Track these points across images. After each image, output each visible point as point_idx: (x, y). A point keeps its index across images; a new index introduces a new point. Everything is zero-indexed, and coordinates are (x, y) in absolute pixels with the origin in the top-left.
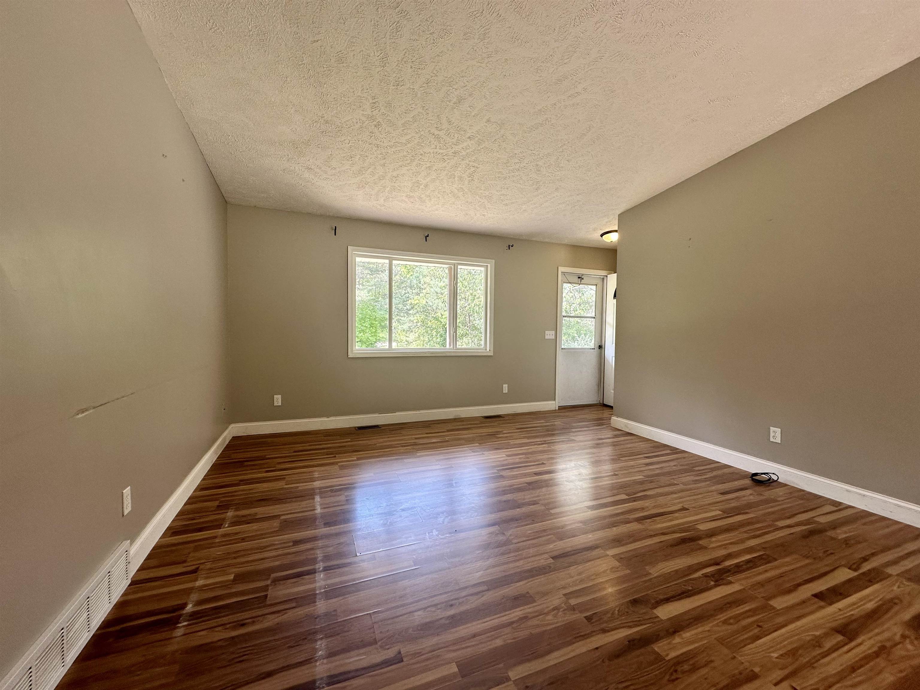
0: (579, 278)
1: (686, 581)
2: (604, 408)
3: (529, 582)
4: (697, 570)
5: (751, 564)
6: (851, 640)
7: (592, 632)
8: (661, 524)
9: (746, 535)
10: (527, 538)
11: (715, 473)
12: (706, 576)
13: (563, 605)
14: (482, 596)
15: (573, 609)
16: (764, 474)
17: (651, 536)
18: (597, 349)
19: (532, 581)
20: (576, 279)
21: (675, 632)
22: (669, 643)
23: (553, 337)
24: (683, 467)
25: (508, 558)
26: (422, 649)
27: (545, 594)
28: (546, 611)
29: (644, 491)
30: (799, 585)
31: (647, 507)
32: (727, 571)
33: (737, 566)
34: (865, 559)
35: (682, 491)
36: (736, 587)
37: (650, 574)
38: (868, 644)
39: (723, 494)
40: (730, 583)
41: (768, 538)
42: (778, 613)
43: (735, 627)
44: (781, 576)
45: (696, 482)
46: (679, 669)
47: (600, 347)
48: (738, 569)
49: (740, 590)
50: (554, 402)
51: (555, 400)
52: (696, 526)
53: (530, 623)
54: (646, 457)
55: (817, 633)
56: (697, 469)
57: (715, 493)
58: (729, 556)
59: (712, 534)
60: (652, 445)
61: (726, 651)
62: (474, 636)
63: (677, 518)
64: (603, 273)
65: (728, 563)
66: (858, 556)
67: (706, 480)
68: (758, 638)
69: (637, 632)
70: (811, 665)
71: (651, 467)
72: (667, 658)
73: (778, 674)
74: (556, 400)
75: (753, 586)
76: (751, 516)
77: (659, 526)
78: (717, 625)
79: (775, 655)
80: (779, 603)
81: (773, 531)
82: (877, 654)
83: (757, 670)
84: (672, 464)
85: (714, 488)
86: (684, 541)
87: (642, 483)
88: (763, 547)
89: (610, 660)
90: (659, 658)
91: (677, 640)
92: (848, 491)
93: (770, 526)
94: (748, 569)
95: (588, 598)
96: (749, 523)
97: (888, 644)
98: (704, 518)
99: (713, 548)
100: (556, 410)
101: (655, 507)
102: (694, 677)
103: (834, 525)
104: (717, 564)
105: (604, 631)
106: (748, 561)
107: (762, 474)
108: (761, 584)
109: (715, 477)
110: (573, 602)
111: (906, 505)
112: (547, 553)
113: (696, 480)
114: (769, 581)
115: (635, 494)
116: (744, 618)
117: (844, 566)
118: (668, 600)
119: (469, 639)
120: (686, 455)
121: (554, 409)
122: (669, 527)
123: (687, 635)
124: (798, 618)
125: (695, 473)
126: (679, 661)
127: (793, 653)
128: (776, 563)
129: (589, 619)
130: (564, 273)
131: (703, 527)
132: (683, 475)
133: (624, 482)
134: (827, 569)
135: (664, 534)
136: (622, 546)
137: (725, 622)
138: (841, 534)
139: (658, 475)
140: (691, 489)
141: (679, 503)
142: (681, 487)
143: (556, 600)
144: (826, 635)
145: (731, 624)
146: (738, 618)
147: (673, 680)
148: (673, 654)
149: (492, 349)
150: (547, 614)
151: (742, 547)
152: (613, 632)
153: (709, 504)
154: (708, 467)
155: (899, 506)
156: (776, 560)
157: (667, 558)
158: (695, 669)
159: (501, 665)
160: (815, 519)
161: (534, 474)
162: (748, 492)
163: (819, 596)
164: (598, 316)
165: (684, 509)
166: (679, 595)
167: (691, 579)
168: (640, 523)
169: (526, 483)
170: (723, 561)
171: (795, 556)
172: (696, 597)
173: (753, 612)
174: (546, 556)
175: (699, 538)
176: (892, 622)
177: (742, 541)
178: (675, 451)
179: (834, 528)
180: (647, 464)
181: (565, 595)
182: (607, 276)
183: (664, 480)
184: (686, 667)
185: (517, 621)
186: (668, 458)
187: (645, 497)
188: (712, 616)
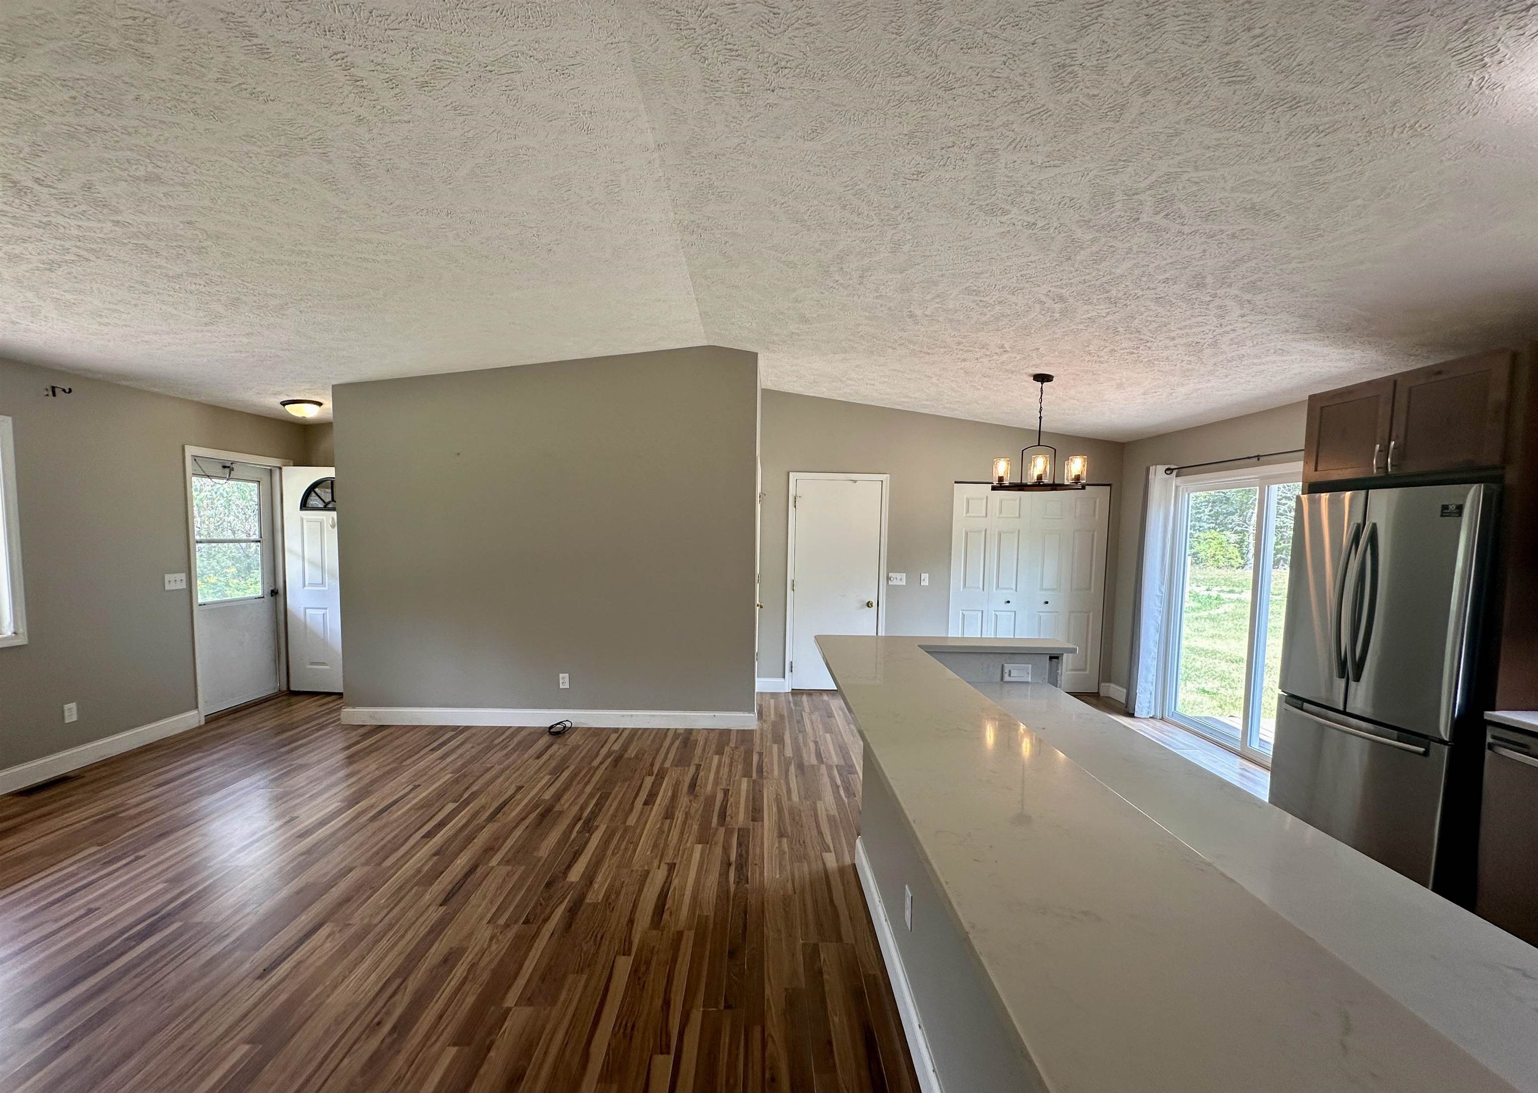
0: (224, 467)
1: (570, 845)
2: (294, 699)
3: (442, 940)
4: (571, 832)
5: (599, 805)
6: (673, 819)
7: (539, 928)
8: (513, 813)
9: (580, 786)
10: (389, 908)
11: (516, 740)
12: (579, 832)
13: (496, 931)
14: (406, 988)
15: (507, 926)
16: (558, 724)
17: (515, 828)
18: (268, 597)
19: (444, 937)
20: (219, 470)
21: (591, 883)
22: (594, 892)
23: (183, 586)
24: (482, 746)
25: (388, 940)
26: (399, 1071)
27: (470, 935)
28: (485, 946)
29: (467, 788)
30: (633, 802)
31: (487, 803)
32: (589, 820)
33: (592, 812)
34: (652, 765)
35: (503, 771)
36: (603, 828)
37: (541, 857)
38: (680, 815)
39: (538, 757)
40: (597, 827)
41: (595, 779)
42: (635, 828)
43: (621, 852)
44: (620, 803)
45: (507, 756)
46: (610, 900)
47: (274, 593)
48: (594, 815)
49: (607, 828)
50: (196, 712)
51: (197, 707)
52: (542, 797)
53: (482, 964)
54: (432, 750)
55: (658, 826)
56: (497, 742)
57: (530, 760)
58: (582, 809)
59: (558, 797)
60: (425, 732)
61: (626, 871)
62: (441, 1017)
63: (522, 800)
64: (274, 462)
65: (585, 814)
66: (648, 765)
67: (514, 750)
68: (635, 850)
69: (569, 901)
70: (666, 845)
71: (449, 760)
72: (600, 901)
73: (656, 864)
74: (199, 706)
75: (611, 820)
76: (572, 768)
77: (514, 814)
78: (610, 859)
79: (649, 853)
80: (631, 821)
81: (594, 773)
82: (686, 818)
83: (646, 868)
84: (468, 746)
85: (526, 756)
86: (543, 815)
87: (456, 781)
88: (596, 789)
89: (567, 933)
90: (595, 906)
91: (596, 886)
92: (623, 716)
93: (588, 772)
94: (600, 810)
95: (511, 909)
96: (574, 776)
97: (687, 810)
98: (543, 788)
99: (568, 808)
100: (200, 727)
101: (493, 799)
102: (622, 897)
103: (625, 748)
104: (580, 819)
105: (546, 920)
106: (596, 805)
107: (557, 724)
108: (614, 815)
109: (519, 744)
110: (502, 921)
111: (658, 713)
112: (430, 905)
113: (506, 754)
114: (617, 810)
115: (461, 797)
116: (621, 845)
117: (646, 775)
118: (569, 867)
119: (437, 1025)
120: (473, 731)
121: (197, 725)
122: (523, 810)
123: (599, 878)
124: (646, 823)
125: (498, 748)
126: (607, 897)
127: (655, 846)
128: (612, 796)
129: (527, 922)
130: (195, 458)
131: (547, 795)
132: (489, 755)
133: (436, 789)
134: (639, 782)
135: (523, 819)
136: (498, 851)
137: (613, 854)
138: (631, 753)
139: (464, 765)
140: (508, 767)
141: (511, 784)
142: (498, 768)
143: (485, 933)
144: (662, 823)
145: (618, 853)
146: (618, 847)
147: (613, 909)
148: (601, 897)
149: (23, 630)
150: (489, 946)
151: (584, 796)
152: (553, 916)
153: (536, 773)
154: (503, 737)
155: (653, 716)
156: (610, 793)
157: (543, 836)
158: (618, 894)
159: (493, 1008)
160: (612, 749)
161: (299, 837)
162: (555, 747)
163: (646, 803)
164: (266, 536)
165: (520, 788)
166: (574, 856)
167: (573, 841)
168: (495, 821)
169: (303, 854)
170: (582, 815)
171: (619, 784)
172: (586, 850)
173: (622, 837)
174: (431, 909)
175: (553, 807)
176: (682, 797)
177: (582, 792)
178: (459, 730)
179: (626, 751)
180: (443, 758)
181: (489, 922)
182: (280, 468)
183: (476, 767)
184: (613, 897)
185: (468, 973)
186: (458, 741)
187: (474, 796)
188: (604, 855)
